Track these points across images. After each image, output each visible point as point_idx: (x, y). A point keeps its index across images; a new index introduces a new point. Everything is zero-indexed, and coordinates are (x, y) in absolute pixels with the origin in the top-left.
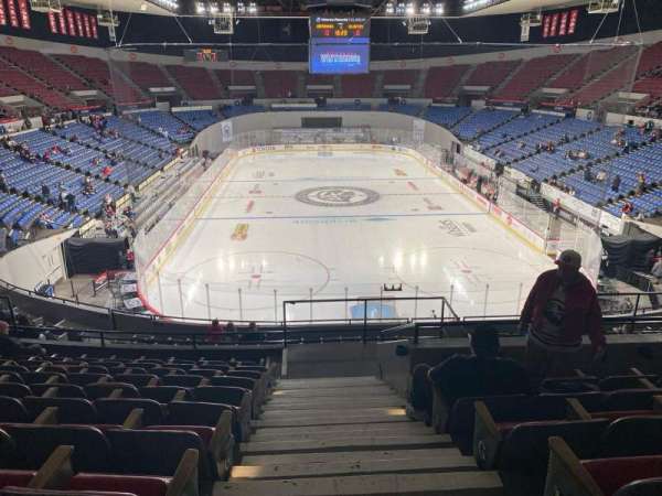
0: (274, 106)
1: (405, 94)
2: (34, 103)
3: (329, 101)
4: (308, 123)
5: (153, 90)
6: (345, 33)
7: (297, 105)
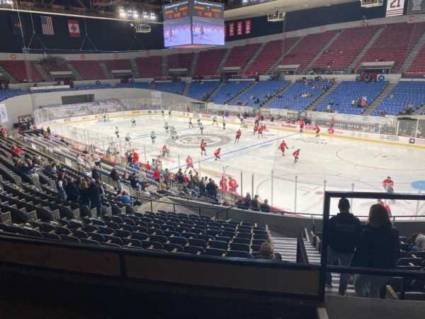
3: (75, 83)
4: (66, 101)
6: (210, 14)
7: (52, 87)
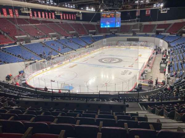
0: (120, 35)
1: (162, 32)
2: (58, 34)
3: (137, 33)
4: (129, 40)
5: (90, 31)
6: (109, 16)
